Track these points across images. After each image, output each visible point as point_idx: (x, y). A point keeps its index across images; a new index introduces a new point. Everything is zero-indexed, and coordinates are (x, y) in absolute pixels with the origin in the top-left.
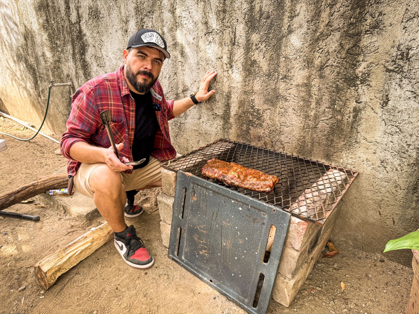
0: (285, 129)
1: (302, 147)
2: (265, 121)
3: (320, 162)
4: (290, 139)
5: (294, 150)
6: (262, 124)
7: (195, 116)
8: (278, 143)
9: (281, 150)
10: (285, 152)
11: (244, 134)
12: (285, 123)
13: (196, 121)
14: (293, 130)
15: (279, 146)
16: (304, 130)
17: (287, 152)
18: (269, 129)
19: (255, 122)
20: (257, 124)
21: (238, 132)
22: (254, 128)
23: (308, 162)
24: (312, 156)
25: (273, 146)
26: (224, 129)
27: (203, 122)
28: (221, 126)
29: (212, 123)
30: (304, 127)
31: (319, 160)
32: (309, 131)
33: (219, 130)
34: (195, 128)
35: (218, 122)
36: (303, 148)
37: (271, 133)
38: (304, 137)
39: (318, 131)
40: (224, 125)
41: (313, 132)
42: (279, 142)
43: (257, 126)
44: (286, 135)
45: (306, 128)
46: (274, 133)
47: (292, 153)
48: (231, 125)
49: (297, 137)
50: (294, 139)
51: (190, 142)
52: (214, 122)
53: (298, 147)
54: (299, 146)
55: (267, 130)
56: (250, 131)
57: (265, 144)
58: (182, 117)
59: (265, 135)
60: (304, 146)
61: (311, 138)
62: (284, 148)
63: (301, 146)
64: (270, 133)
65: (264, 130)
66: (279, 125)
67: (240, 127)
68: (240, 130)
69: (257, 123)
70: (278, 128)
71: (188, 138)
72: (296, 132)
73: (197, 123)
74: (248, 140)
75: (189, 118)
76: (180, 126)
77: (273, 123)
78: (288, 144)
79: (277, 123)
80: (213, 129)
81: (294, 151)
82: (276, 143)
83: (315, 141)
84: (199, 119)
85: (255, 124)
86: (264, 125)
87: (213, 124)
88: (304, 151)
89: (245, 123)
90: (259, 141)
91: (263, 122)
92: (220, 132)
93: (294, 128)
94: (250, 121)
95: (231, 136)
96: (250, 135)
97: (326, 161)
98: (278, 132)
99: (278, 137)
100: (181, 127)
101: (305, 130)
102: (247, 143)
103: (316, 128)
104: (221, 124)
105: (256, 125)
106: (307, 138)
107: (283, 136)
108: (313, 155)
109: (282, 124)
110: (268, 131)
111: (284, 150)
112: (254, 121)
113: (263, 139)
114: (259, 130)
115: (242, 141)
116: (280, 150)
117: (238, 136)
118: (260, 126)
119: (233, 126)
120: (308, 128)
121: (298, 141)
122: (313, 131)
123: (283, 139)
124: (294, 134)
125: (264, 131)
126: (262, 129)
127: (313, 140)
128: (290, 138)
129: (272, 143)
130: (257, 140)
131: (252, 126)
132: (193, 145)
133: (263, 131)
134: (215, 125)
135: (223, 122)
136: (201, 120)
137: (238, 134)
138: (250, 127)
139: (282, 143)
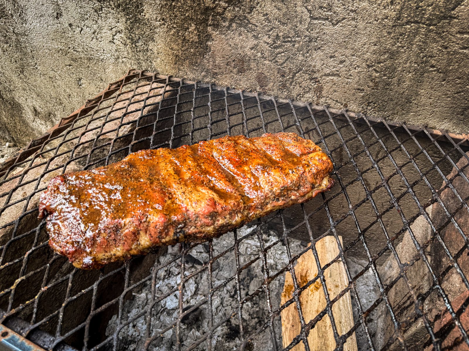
0: (329, 28)
1: (381, 86)
2: (258, 7)
3: (434, 128)
4: (342, 62)
5: (354, 94)
6: (249, 16)
7: (44, 8)
8: (303, 78)
9: (310, 96)
10: (322, 100)
11: (195, 54)
12: (330, 8)
13: (53, 25)
14: (355, 33)
15: (304, 84)
16: (398, 30)
17: (329, 102)
18: (273, 33)
19: (223, 13)
20: (232, 20)
21: (175, 47)
22: (221, 33)
23: (400, 131)
24: (408, 112)
25: (284, 86)
26: (134, 42)
27: (70, 25)
28: (122, 35)
29: (95, 27)
30: (398, 19)
31: (432, 123)
32: (416, 33)
33: (122, 47)
34: (56, 45)
35: (111, 21)
36: (384, 88)
37: (280, 46)
38: (393, 55)
39: (454, 30)
40: (130, 30)
41: (432, 34)
42: (306, 72)
43: (230, 25)
44: (328, 50)
45: (408, 23)
46: (289, 44)
47: (346, 106)
48: (153, 29)
49: (366, 57)
50: (356, 60)
51: (59, 82)
52: (99, 21)
53: (366, 88)
54: (371, 84)
55: (265, 38)
56: (209, 43)
57: (261, 80)
58: (12, 15)
59: (259, 54)
60: (388, 84)
61: (418, 56)
62: (320, 89)
63: (376, 84)
64: (275, 48)
65: (256, 37)
66: (306, 16)
67: (178, 32)
68: (180, 42)
69: (229, 15)
70: (302, 27)
71: (51, 73)
72: (365, 39)
73: (56, 31)
74: (207, 71)
75: (30, 15)
76: (18, 41)
77: (284, 10)
78: (335, 78)
79: (298, 9)
80: (105, 44)
81: (354, 98)
82: (294, 75)
83: (433, 66)
84: (57, 18)
85: (224, 19)
86: (253, 21)
87: (100, 28)
88: (386, 98)
89: (192, 19)
90: (241, 71)
91: (251, 9)
92: (126, 53)
93: (361, 25)
94: (207, 9)
95: (158, 60)
96: (213, 56)
97: (457, 125)
98: (301, 41)
99: (301, 58)
100: (23, 45)
101: (402, 30)
102: (207, 80)
103: (445, 18)
104: (121, 26)
105: (227, 24)
106: (405, 56)
107: (317, 55)
108: (414, 109)
109: (316, 14)
110: (270, 41)
111: (319, 97)
112: (220, 10)
113: (253, 65)
114: (237, 39)
115: (191, 76)
116: (307, 95)
117: (178, 60)
118: (240, 25)
119: (157, 30)
120: (416, 22)
121: (369, 66)
122: (430, 31)
123: (318, 65)
124: (358, 45)
125: (256, 42)
126: (249, 35)
127: (426, 62)
128: (343, 58)
129: (283, 76)
130: (235, 70)
131: (216, 26)
132: (68, 90)
133: (252, 42)
134: (107, 34)
135: (124, 20)
136: (65, 20)
137: (177, 56)
138: (209, 29)
139: (315, 75)
